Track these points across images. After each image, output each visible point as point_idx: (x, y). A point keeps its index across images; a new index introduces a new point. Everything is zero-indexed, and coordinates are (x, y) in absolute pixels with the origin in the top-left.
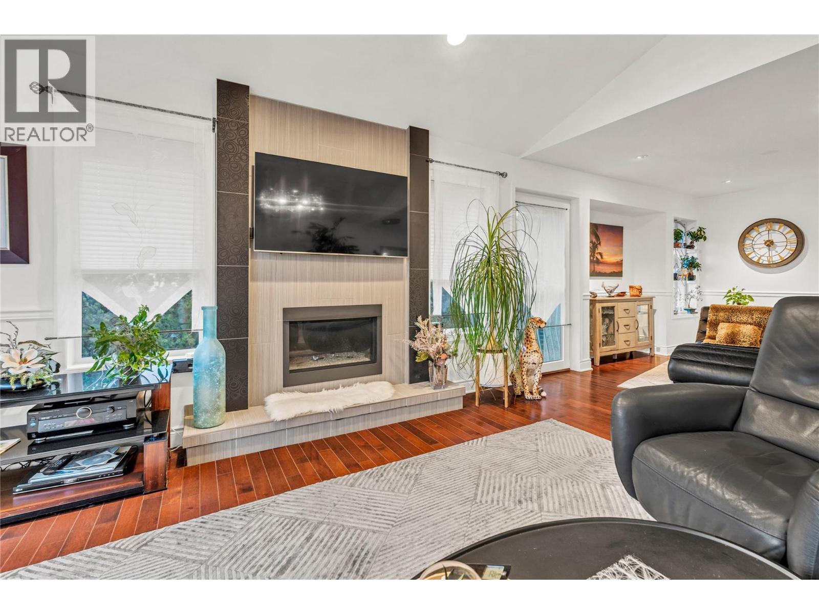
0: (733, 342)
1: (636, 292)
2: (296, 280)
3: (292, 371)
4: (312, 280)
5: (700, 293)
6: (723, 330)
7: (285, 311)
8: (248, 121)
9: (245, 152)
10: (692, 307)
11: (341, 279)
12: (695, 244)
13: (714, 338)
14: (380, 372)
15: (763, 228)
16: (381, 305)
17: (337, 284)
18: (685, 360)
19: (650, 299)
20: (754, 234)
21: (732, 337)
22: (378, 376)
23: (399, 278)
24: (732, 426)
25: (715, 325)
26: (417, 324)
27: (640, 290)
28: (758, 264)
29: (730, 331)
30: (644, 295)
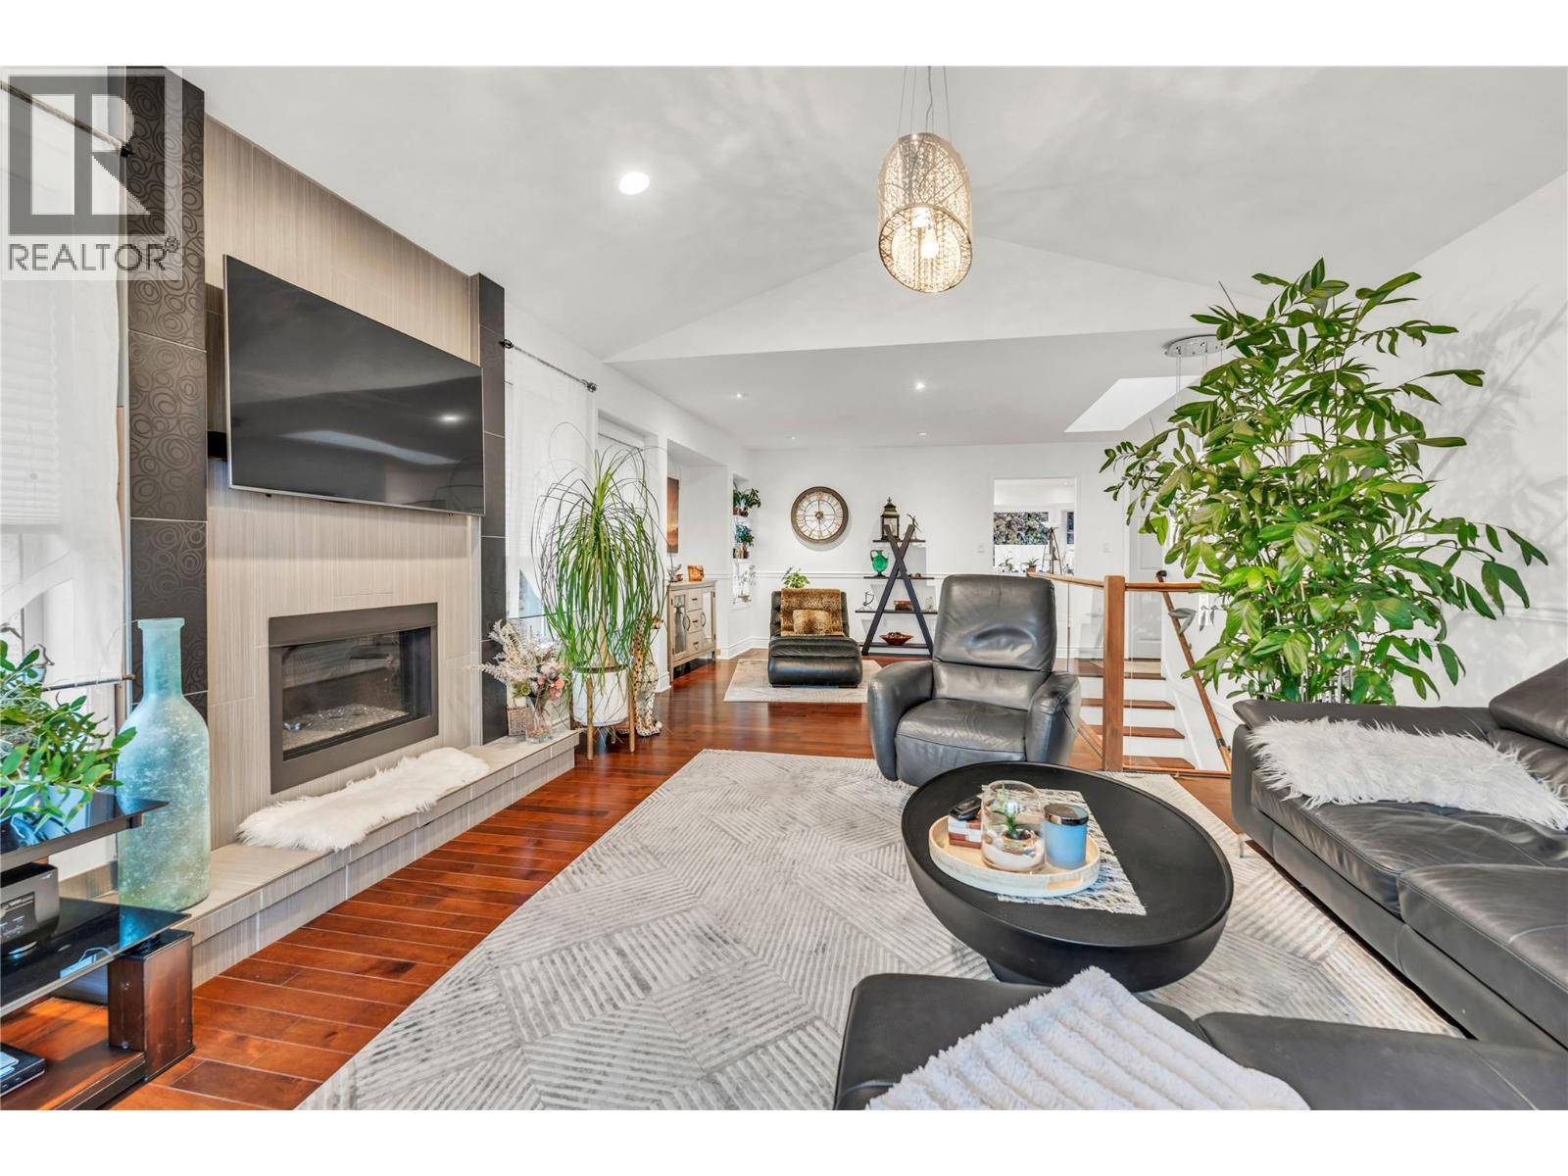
0: (811, 632)
1: (697, 575)
2: (292, 556)
3: (289, 755)
4: (323, 555)
5: (752, 575)
6: (799, 618)
7: (274, 623)
8: (202, 175)
9: (194, 248)
10: (746, 593)
11: (373, 555)
12: (749, 510)
13: (791, 629)
14: (433, 731)
15: (814, 498)
16: (436, 604)
17: (368, 563)
18: (786, 657)
19: (713, 584)
20: (805, 503)
21: (810, 627)
22: (433, 740)
23: (460, 553)
24: (931, 696)
25: (789, 613)
26: (492, 635)
27: (701, 572)
28: (808, 539)
29: (806, 619)
30: (706, 578)
